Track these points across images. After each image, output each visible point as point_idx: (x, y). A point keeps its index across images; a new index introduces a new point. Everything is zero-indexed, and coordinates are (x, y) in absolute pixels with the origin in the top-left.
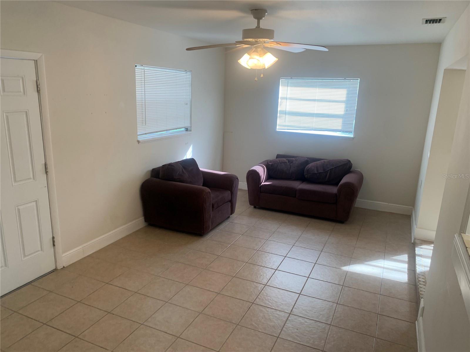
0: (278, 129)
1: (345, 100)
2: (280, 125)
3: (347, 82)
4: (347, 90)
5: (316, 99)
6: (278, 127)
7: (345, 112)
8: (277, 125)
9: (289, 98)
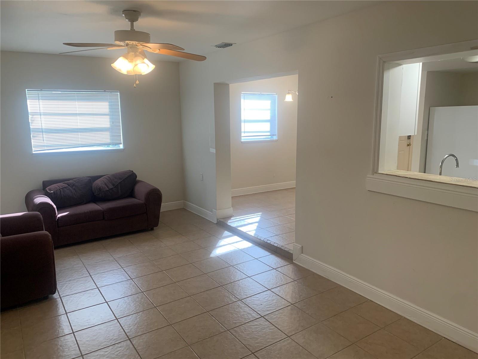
0: (34, 151)
1: (109, 112)
2: (35, 146)
3: (107, 94)
4: (108, 103)
5: (78, 113)
6: (34, 149)
7: (111, 124)
8: (33, 147)
9: (42, 113)
